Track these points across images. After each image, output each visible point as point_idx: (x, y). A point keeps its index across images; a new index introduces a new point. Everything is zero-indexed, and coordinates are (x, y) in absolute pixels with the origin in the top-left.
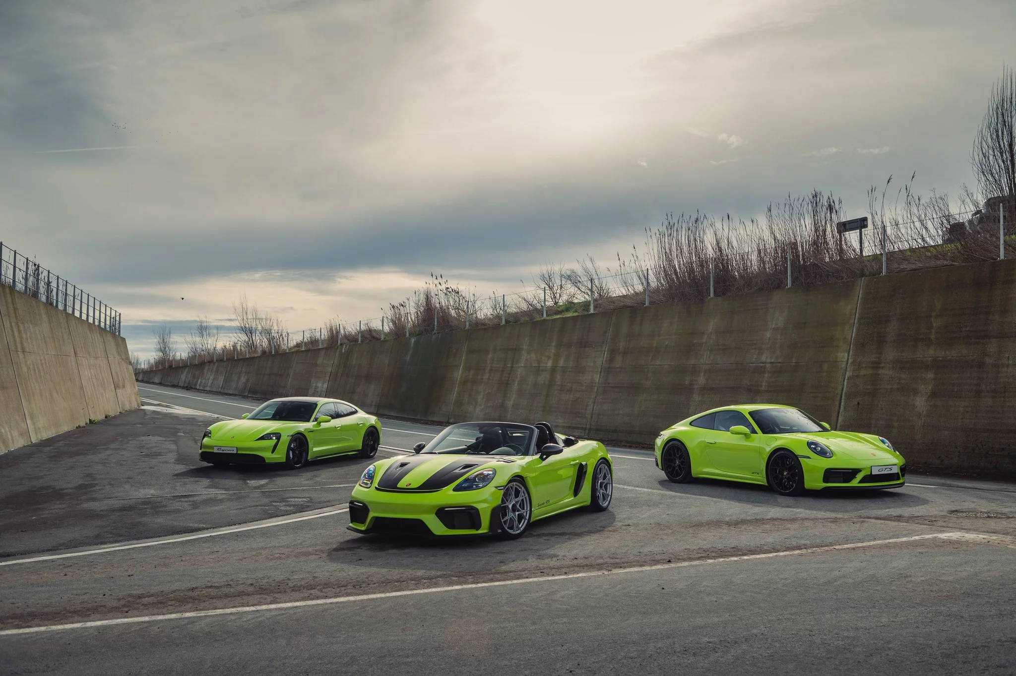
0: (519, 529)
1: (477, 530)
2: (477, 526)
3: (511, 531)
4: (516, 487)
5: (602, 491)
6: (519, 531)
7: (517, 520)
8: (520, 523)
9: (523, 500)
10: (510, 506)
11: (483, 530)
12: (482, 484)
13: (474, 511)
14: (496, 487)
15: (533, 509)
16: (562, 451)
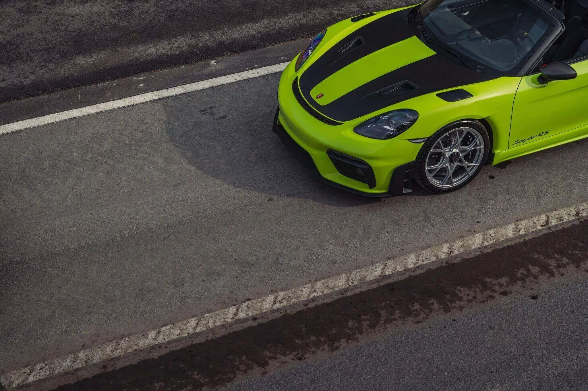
0: (449, 182)
1: (370, 187)
3: (435, 182)
4: (471, 133)
6: (448, 186)
7: (451, 172)
8: (454, 176)
9: (473, 150)
10: (448, 154)
11: (379, 189)
12: (392, 131)
13: (366, 167)
14: (410, 140)
15: (497, 152)
16: (574, 76)
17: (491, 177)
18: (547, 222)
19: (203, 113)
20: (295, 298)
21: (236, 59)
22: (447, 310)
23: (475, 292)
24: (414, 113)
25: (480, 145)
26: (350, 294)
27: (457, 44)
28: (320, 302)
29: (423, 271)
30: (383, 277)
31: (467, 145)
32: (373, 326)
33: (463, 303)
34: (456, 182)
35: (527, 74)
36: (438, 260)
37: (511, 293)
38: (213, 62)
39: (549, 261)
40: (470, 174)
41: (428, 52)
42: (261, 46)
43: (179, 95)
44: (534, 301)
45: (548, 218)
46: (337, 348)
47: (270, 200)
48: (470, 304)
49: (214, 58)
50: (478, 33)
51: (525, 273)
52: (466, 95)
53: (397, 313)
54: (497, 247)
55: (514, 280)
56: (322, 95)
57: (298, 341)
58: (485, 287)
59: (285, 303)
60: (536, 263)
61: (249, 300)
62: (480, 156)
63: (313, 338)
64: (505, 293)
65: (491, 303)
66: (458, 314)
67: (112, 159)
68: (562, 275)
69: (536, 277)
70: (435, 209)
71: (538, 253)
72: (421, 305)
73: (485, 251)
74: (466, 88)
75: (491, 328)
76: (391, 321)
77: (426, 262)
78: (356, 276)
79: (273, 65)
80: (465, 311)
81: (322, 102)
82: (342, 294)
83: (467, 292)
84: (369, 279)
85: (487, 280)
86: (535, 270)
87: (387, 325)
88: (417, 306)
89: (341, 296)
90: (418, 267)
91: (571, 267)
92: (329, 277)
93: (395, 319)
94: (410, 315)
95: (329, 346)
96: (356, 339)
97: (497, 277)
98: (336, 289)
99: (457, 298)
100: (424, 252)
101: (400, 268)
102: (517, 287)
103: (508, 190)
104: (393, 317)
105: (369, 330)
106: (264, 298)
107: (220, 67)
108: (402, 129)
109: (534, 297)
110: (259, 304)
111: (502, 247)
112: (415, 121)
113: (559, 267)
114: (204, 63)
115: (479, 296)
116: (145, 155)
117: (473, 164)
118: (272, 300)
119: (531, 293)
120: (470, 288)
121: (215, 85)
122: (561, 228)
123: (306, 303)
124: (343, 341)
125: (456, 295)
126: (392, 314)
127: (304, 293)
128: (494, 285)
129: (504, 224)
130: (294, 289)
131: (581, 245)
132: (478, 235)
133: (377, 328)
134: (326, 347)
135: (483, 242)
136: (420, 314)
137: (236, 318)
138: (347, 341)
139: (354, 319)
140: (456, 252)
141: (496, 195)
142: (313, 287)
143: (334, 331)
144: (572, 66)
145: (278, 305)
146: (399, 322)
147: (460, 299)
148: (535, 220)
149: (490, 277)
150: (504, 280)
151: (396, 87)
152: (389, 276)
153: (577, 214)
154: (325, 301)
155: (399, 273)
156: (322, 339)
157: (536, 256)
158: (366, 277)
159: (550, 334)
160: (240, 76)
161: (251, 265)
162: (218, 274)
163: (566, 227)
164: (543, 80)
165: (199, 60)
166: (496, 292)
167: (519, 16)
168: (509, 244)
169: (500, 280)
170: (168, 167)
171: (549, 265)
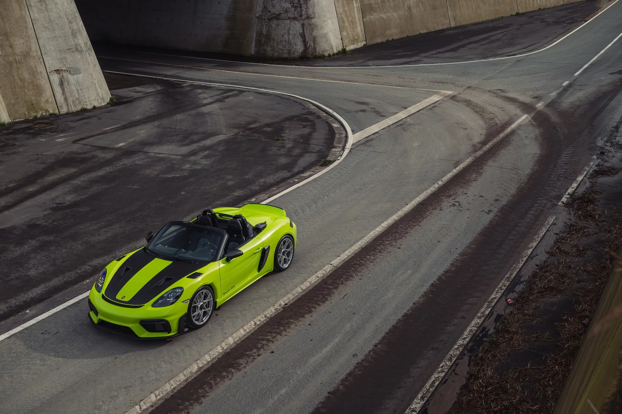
0: (202, 321)
1: (169, 333)
2: (169, 331)
3: (196, 322)
4: (206, 293)
5: (284, 257)
6: (202, 323)
7: (202, 315)
8: (204, 317)
9: (209, 302)
10: (199, 306)
11: (173, 332)
12: (173, 300)
13: (165, 322)
14: (183, 302)
15: (218, 300)
16: (242, 254)
17: (217, 315)
18: (255, 324)
19: (43, 334)
20: (165, 391)
21: (40, 306)
22: (239, 370)
23: (246, 359)
24: (181, 288)
25: (211, 298)
26: (190, 380)
27: (179, 256)
28: (179, 388)
29: (216, 360)
30: (200, 368)
31: (206, 300)
32: (211, 388)
33: (244, 365)
34: (205, 319)
35: (220, 259)
36: (220, 353)
37: (261, 354)
38: (28, 311)
39: (268, 337)
40: (210, 314)
41: (168, 263)
42: (50, 297)
43: (21, 331)
44: (273, 354)
45: (254, 322)
46: (202, 403)
47: (115, 358)
48: (248, 364)
49: (27, 309)
50: (183, 250)
51: (261, 345)
52: (199, 274)
53: (219, 380)
54: (242, 340)
55: (259, 349)
56: (124, 297)
57: (181, 407)
58: (249, 356)
59: (162, 395)
60: (263, 340)
61: (142, 400)
62: (212, 304)
63: (187, 403)
64: (259, 355)
65: (256, 361)
66: (245, 370)
67: (7, 370)
68: (277, 340)
69: (267, 345)
70: (201, 335)
71: (261, 336)
72: (226, 372)
73: (238, 343)
74: (198, 271)
75: (263, 370)
76: (218, 383)
77: (214, 356)
78: (187, 372)
79: (65, 302)
80: (247, 368)
81: (127, 299)
82: (186, 381)
83: (243, 360)
84: (194, 371)
85: (247, 353)
86: (264, 342)
87: (217, 386)
88: (224, 374)
89: (187, 382)
90: (213, 359)
91: (279, 336)
92: (174, 377)
93: (219, 382)
94: (225, 378)
95: (197, 403)
96: (208, 396)
97: (251, 350)
98: (182, 381)
99: (239, 364)
100: (210, 352)
101: (205, 362)
102: (262, 351)
103: (228, 318)
104: (217, 382)
105: (211, 390)
106: (149, 397)
107: (33, 312)
108: (177, 297)
109: (273, 352)
110: (149, 400)
111: (244, 339)
112: (182, 292)
113: (274, 338)
114: (23, 312)
115: (249, 360)
116: (26, 362)
117: (209, 309)
118: (154, 396)
119: (269, 351)
120: (242, 359)
121: (39, 320)
122: (263, 324)
123: (172, 391)
124: (202, 399)
125: (238, 363)
126: (216, 380)
127: (167, 388)
128: (252, 354)
129: (238, 330)
130: (161, 388)
131: (276, 327)
132: (229, 338)
133: (214, 388)
134: (196, 404)
135: (234, 340)
136: (228, 376)
137: (142, 409)
138: (204, 398)
139: (200, 389)
140: (225, 348)
141: (225, 321)
142: (170, 384)
143: (195, 397)
144: (239, 249)
145: (159, 397)
146: (222, 382)
147: (241, 364)
148: (250, 324)
149: (248, 352)
150: (255, 350)
151: (163, 281)
152: (203, 367)
153: (266, 317)
154: (181, 387)
155: (206, 364)
156: (192, 402)
157: (261, 337)
158: (192, 371)
159: (289, 363)
160: (50, 312)
161: (130, 387)
162: (116, 396)
163: (265, 322)
164: (228, 260)
165: (19, 312)
166: (255, 356)
167: (190, 242)
168: (246, 336)
169: (253, 351)
170: (45, 363)
171: (269, 339)
